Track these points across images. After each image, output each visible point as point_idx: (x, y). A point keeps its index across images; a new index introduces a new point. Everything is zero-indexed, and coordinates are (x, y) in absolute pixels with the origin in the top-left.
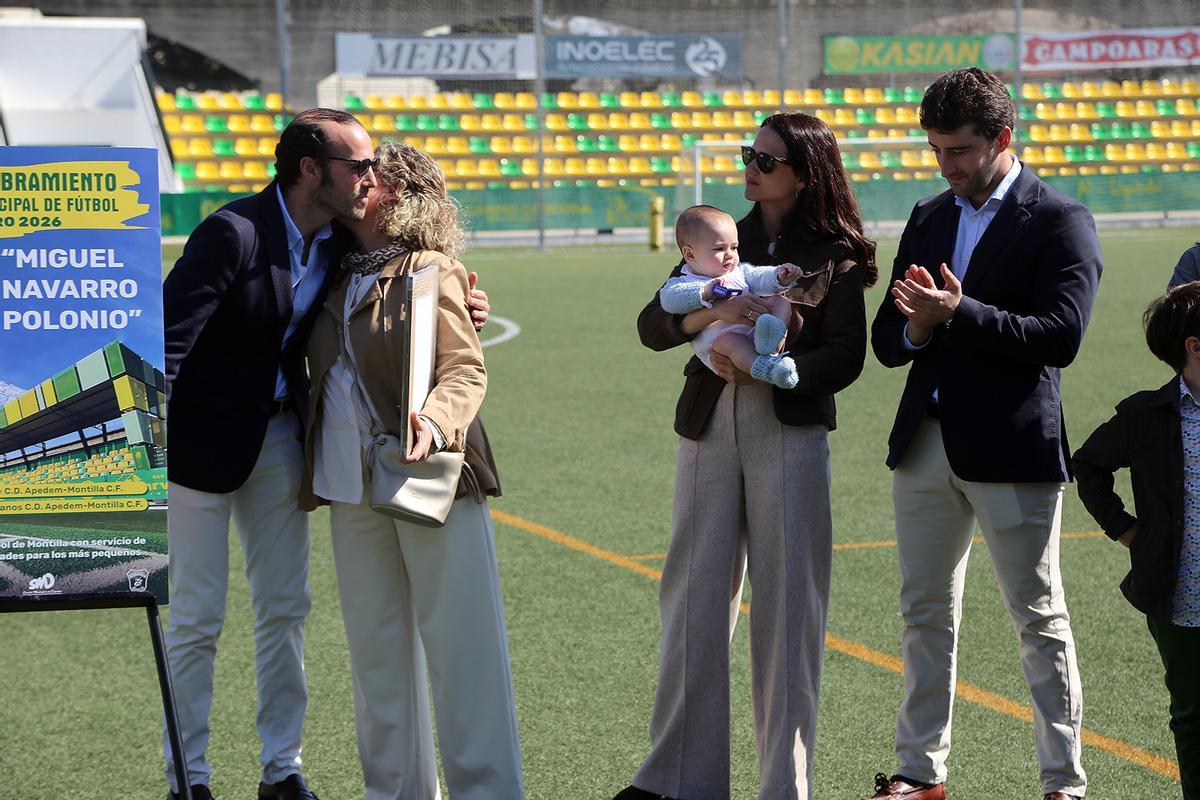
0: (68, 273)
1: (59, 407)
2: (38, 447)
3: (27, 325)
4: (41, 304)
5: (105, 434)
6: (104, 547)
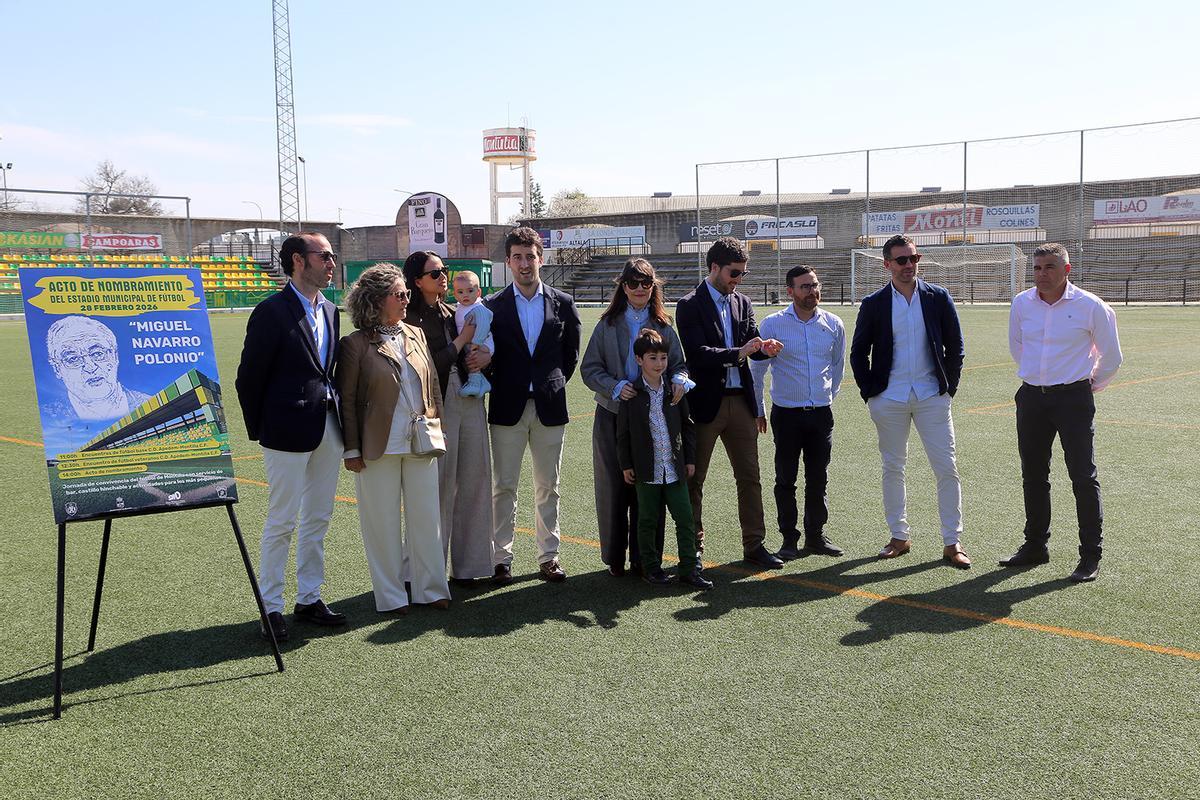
0: (164, 334)
1: (170, 404)
2: (162, 426)
3: (147, 360)
4: (154, 351)
5: (195, 418)
6: (203, 476)
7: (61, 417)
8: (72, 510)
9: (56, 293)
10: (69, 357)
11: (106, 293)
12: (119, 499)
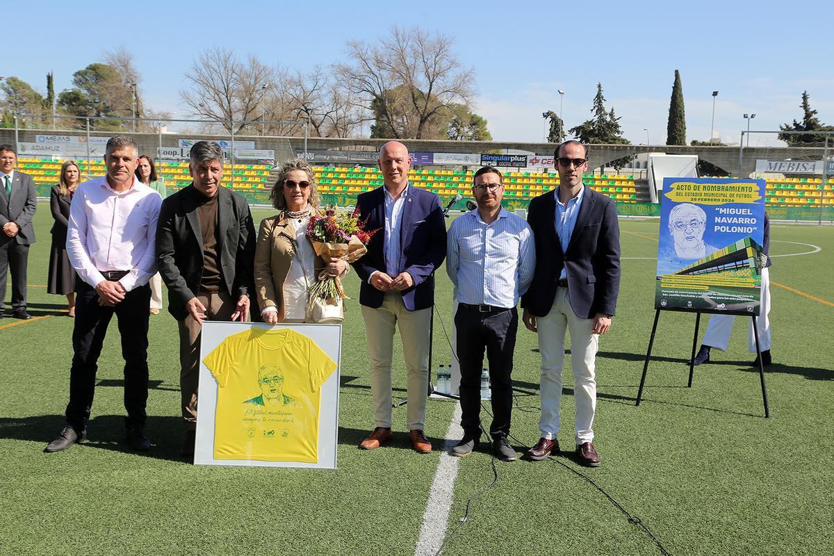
0: (735, 216)
1: (729, 254)
2: (723, 266)
3: (721, 230)
4: (726, 224)
5: (743, 264)
6: (740, 297)
7: (668, 255)
8: (664, 304)
9: (678, 191)
10: (679, 224)
11: (707, 192)
12: (690, 302)
